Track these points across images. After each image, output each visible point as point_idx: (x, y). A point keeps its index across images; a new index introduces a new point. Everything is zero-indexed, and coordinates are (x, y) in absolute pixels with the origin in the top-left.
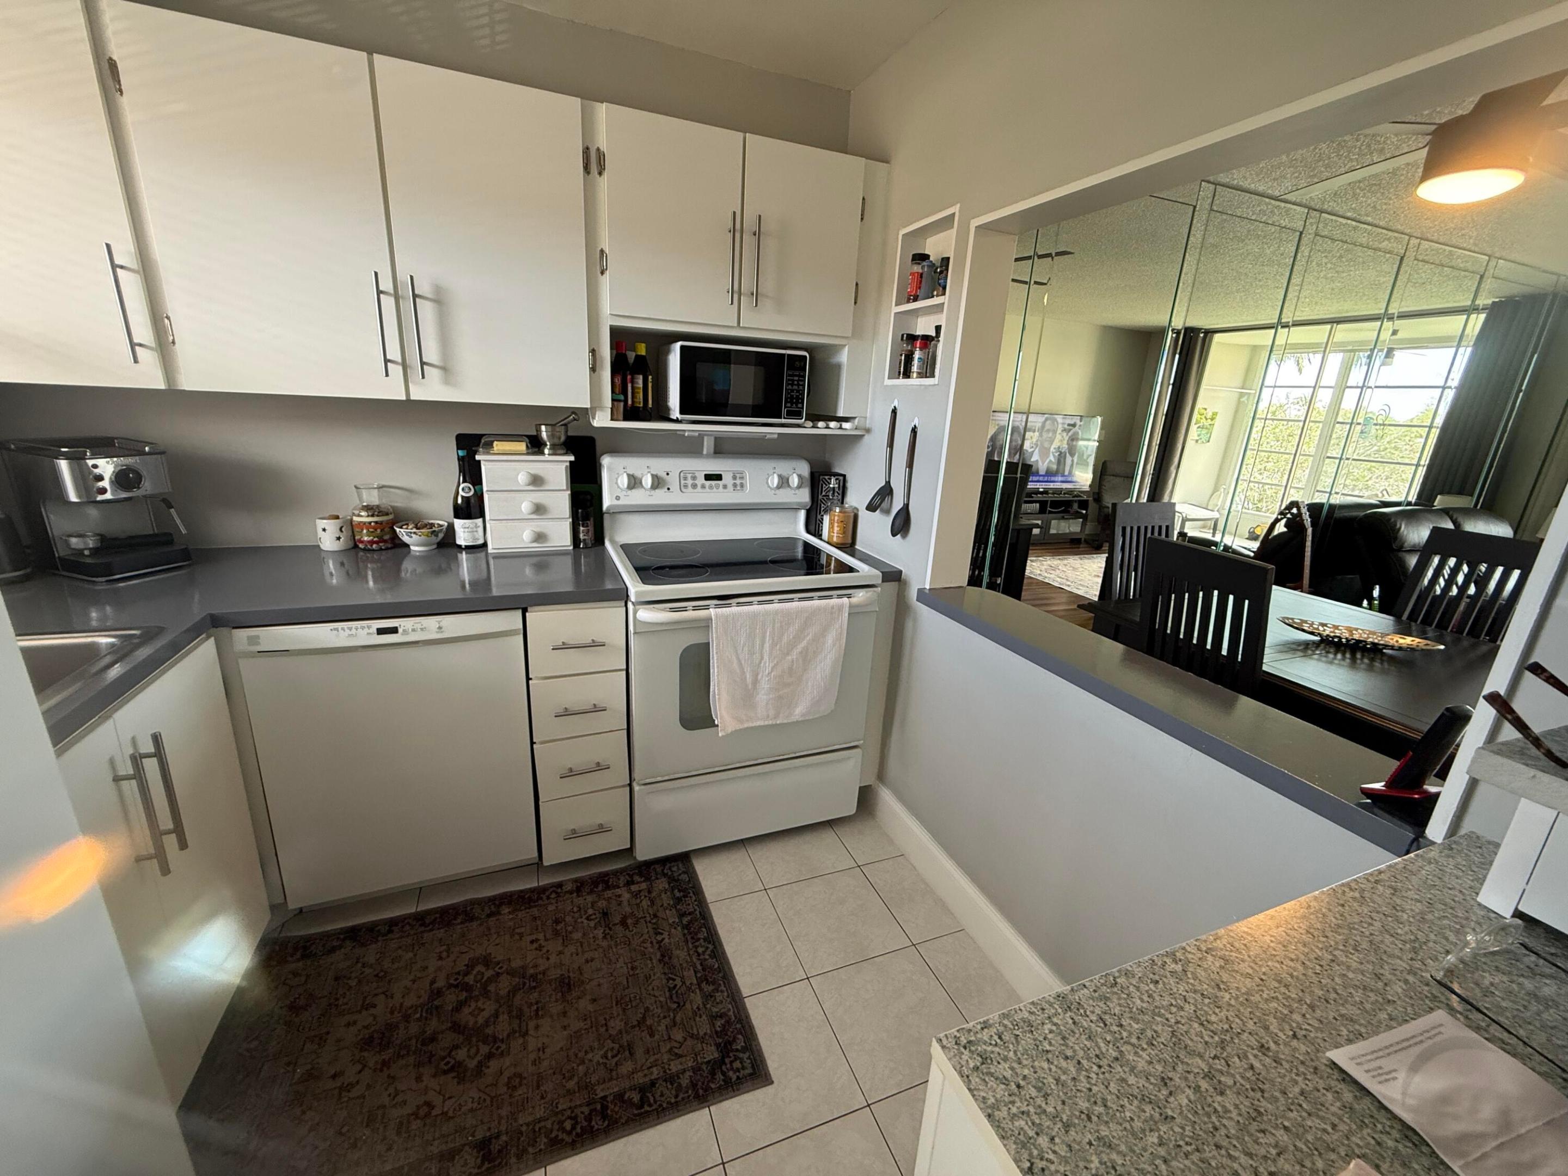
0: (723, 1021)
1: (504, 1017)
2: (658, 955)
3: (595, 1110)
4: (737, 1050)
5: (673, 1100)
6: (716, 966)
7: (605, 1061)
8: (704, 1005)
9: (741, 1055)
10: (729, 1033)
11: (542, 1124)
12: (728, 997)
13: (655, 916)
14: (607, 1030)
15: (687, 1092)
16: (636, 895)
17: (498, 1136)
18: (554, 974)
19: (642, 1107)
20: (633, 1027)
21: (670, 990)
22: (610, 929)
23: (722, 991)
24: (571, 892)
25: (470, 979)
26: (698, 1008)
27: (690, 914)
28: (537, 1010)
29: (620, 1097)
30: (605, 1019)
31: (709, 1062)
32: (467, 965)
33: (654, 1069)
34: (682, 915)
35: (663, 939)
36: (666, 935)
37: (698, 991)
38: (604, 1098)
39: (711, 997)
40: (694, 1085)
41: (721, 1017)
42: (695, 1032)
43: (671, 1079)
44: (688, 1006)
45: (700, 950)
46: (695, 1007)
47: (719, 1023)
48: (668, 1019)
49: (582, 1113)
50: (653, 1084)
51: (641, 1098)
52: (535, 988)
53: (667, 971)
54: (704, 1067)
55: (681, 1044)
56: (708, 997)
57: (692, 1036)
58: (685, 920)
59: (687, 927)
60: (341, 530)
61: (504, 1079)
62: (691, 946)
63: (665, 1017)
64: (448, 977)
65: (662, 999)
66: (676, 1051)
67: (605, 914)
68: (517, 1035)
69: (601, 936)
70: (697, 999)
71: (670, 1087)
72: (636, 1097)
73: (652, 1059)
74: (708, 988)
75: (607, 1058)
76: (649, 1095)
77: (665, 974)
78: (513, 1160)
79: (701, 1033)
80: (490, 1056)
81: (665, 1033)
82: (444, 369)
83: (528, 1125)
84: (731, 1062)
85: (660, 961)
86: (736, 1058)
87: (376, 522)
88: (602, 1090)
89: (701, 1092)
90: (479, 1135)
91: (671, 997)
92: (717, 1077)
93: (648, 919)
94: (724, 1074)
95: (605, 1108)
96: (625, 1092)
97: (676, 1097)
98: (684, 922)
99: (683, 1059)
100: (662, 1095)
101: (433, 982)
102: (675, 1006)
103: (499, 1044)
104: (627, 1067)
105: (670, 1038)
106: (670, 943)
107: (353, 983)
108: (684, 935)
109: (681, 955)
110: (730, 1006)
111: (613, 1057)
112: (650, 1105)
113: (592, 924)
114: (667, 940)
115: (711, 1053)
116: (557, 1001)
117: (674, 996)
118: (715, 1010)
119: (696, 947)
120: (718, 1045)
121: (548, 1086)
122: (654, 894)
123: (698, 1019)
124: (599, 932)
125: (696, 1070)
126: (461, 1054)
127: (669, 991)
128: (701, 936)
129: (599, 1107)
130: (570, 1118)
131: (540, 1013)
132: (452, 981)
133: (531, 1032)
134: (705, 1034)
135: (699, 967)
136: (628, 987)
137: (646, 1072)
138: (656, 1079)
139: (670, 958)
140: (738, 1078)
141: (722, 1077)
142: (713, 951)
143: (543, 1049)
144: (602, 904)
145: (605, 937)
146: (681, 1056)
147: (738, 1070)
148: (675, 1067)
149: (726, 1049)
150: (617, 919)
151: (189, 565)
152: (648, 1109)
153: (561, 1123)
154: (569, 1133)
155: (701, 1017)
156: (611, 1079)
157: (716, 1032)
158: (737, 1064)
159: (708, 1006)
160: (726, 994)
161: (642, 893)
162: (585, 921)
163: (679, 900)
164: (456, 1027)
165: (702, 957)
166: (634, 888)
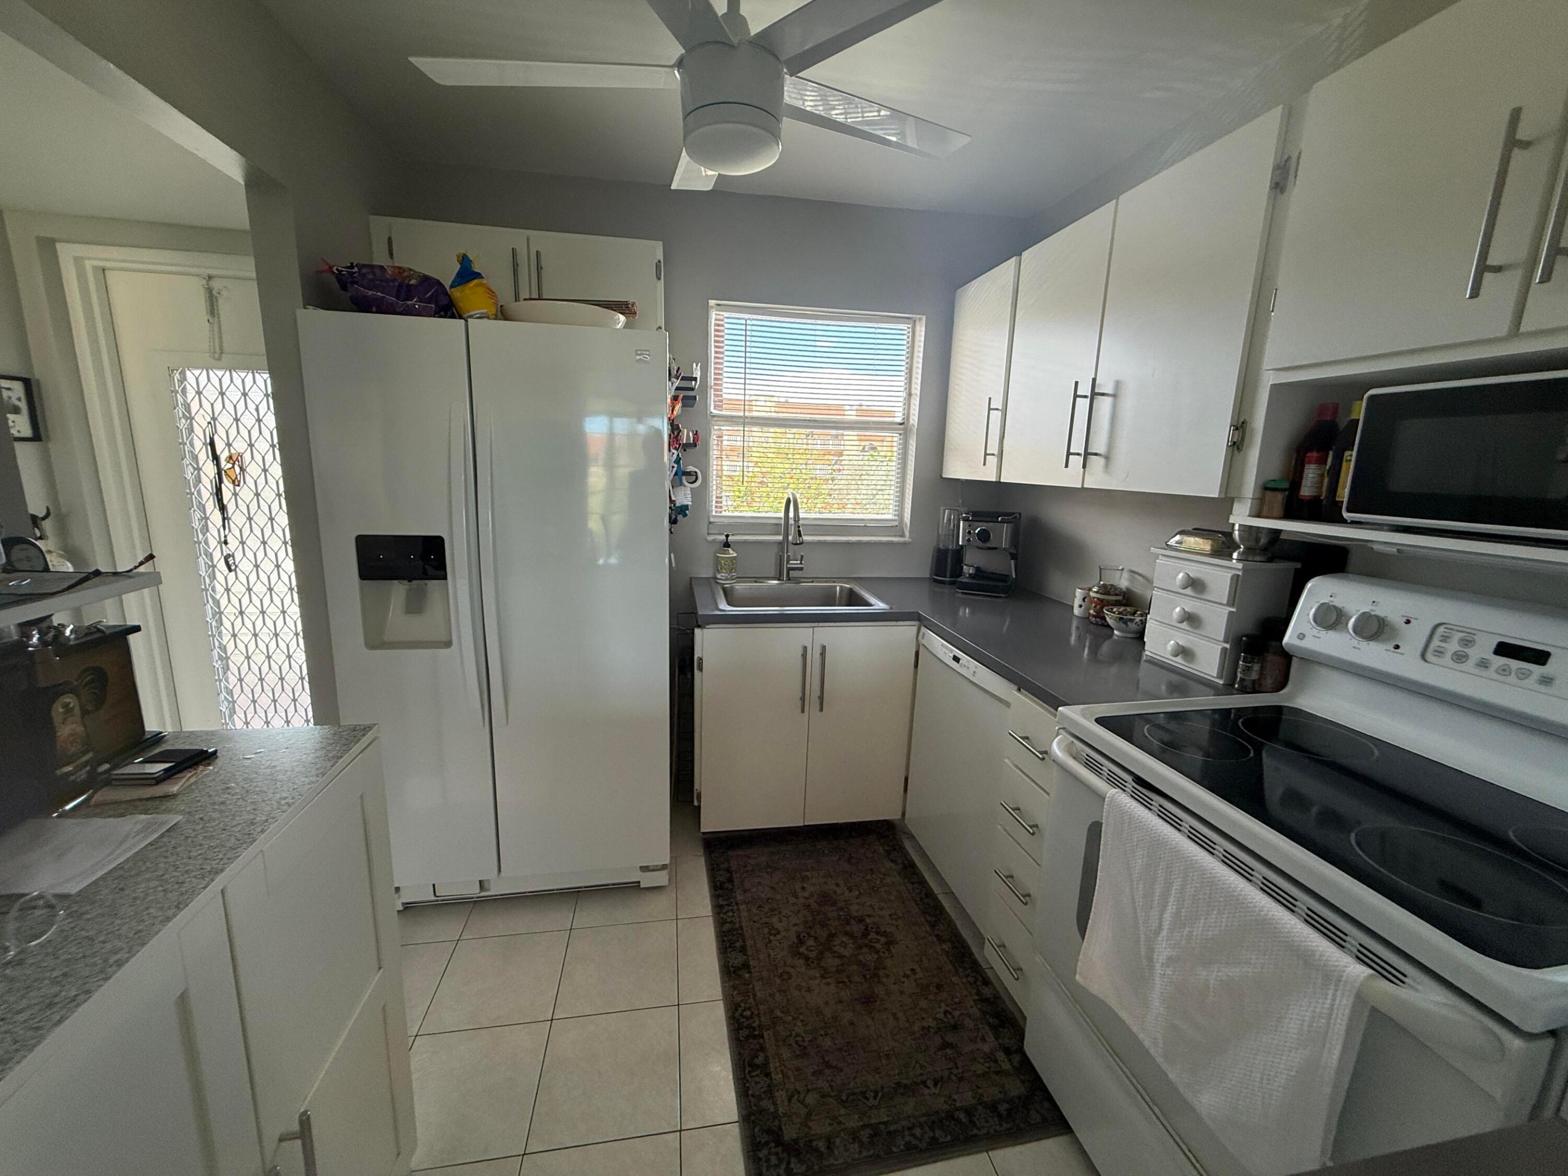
0: (822, 1149)
1: (837, 961)
2: (907, 1082)
3: (754, 1030)
4: (789, 1163)
5: (750, 1092)
6: (894, 1149)
7: (794, 1035)
8: (843, 1130)
9: (783, 1166)
10: (808, 1156)
11: (751, 996)
12: (854, 1159)
13: (961, 1079)
14: (822, 1035)
15: (755, 1105)
16: (991, 1057)
17: (749, 972)
18: (880, 990)
19: (750, 1065)
20: (823, 1058)
21: (863, 1094)
22: (936, 1033)
23: (860, 1152)
24: (978, 993)
25: (873, 935)
26: (840, 1123)
27: (971, 1121)
28: (843, 982)
29: (762, 1049)
30: (833, 1033)
31: (780, 1129)
32: (885, 932)
33: (781, 1076)
34: (969, 1112)
35: (928, 1087)
36: (933, 1090)
37: (861, 1123)
38: (762, 1037)
39: (854, 1139)
40: (762, 1111)
41: (828, 1148)
42: (813, 1117)
43: (770, 1091)
44: (843, 1111)
45: (918, 1132)
46: (840, 1119)
47: (821, 1145)
48: (829, 1089)
49: (754, 1022)
50: (768, 1075)
51: (756, 1065)
52: (865, 977)
53: (886, 1090)
54: (776, 1123)
55: (802, 1102)
56: (854, 1135)
57: (809, 1115)
58: (962, 1116)
59: (950, 1116)
60: (1084, 600)
61: (788, 969)
62: (923, 1119)
63: (831, 1087)
64: (873, 923)
65: (851, 1085)
66: (796, 1097)
67: (955, 1027)
68: (822, 972)
69: (925, 1024)
70: (853, 1122)
71: (762, 1090)
72: (757, 1061)
73: (790, 1073)
74: (865, 1135)
75: (796, 1036)
76: (758, 1072)
77: (882, 1088)
78: (732, 983)
79: (810, 1124)
80: (807, 959)
81: (814, 1086)
82: (1107, 458)
83: (753, 988)
84: (777, 1154)
85: (898, 1084)
86: (780, 1160)
87: (1098, 599)
88: (769, 1035)
89: (753, 1118)
90: (752, 963)
91: (854, 1094)
92: (765, 1136)
93: (955, 1071)
94: (767, 1143)
95: (755, 1037)
96: (764, 1052)
97: (753, 1095)
98: (956, 1114)
99: (786, 1103)
100: (756, 1083)
101: (869, 916)
102: (844, 1098)
103: (816, 962)
104: (786, 1053)
105: (808, 1090)
106: (923, 1095)
107: (868, 877)
108: (937, 1112)
109: (909, 1107)
110: (841, 1161)
111: (797, 1042)
112: (749, 1072)
113: (941, 1016)
114: (926, 1091)
115: (790, 1133)
116: (851, 994)
117: (855, 1097)
118: (838, 1141)
119: (921, 1126)
120: (796, 1141)
121: (778, 997)
122: (994, 1076)
123: (828, 1121)
124: (930, 1022)
125: (775, 1116)
126: (811, 942)
127: (861, 1093)
128: (938, 1133)
129: (756, 1033)
130: (753, 1013)
131: (840, 985)
132: (870, 926)
133: (824, 981)
134: (810, 1128)
135: (892, 1128)
136: (865, 1052)
137: (779, 1069)
138: (771, 1079)
139: (903, 1094)
140: (760, 1159)
141: (763, 1141)
142: (916, 1147)
143: (809, 990)
144: (969, 1023)
145: (923, 1028)
146: (790, 1100)
147: (768, 1160)
148: (781, 1095)
149: (792, 1149)
150: (950, 1038)
151: (1006, 597)
152: (747, 1071)
153: (749, 1009)
154: (741, 1015)
155: (830, 1125)
156: (777, 1040)
157: (811, 1141)
158: (774, 1160)
159: (842, 1134)
160: (856, 1156)
161: (992, 1064)
162: (942, 1010)
163: (993, 1107)
164: (832, 936)
165: (906, 1133)
166: (1001, 1056)
